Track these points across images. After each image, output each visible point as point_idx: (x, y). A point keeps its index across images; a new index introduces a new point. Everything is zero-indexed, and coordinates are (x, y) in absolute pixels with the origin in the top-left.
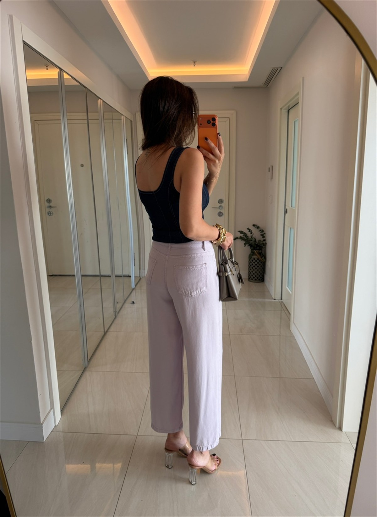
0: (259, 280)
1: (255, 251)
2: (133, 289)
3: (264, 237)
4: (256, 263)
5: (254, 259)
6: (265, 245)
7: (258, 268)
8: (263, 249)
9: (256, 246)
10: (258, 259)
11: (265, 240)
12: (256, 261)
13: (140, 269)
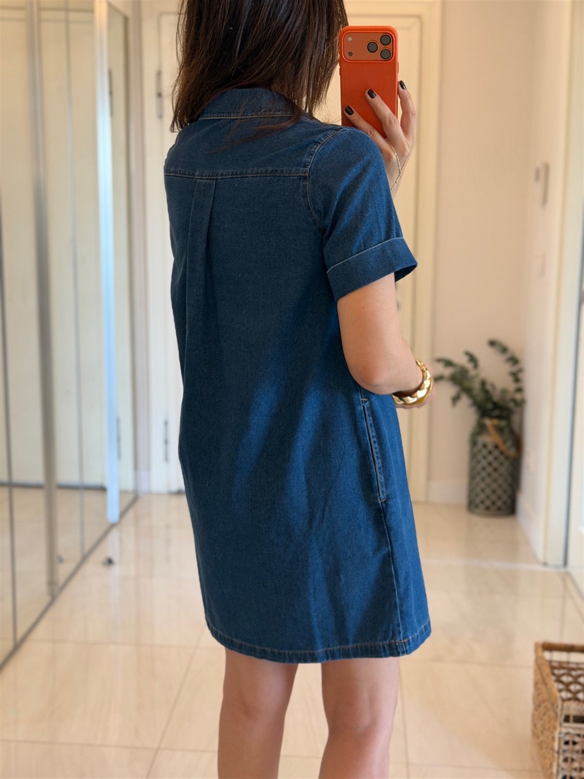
0: (499, 509)
1: (488, 422)
2: (112, 526)
3: (517, 380)
4: (490, 458)
5: (485, 446)
6: (520, 404)
7: (495, 475)
8: (515, 418)
9: (489, 406)
10: (496, 447)
11: (519, 390)
12: (490, 453)
13: (136, 467)
